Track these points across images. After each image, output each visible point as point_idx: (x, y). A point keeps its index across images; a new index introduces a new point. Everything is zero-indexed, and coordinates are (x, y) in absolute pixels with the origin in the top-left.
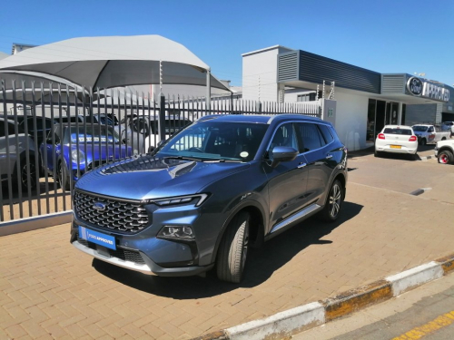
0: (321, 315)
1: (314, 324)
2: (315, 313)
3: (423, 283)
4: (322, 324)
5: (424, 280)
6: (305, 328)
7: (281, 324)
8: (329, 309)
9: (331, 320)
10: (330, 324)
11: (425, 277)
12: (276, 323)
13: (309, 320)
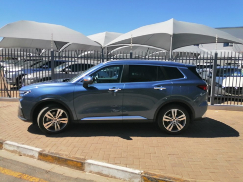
0: (37, 155)
1: (32, 157)
2: (34, 152)
3: (115, 178)
4: (36, 159)
5: (118, 176)
6: (28, 156)
7: (20, 148)
8: (41, 154)
9: (40, 160)
10: (39, 161)
11: (119, 175)
12: (18, 147)
13: (31, 153)
